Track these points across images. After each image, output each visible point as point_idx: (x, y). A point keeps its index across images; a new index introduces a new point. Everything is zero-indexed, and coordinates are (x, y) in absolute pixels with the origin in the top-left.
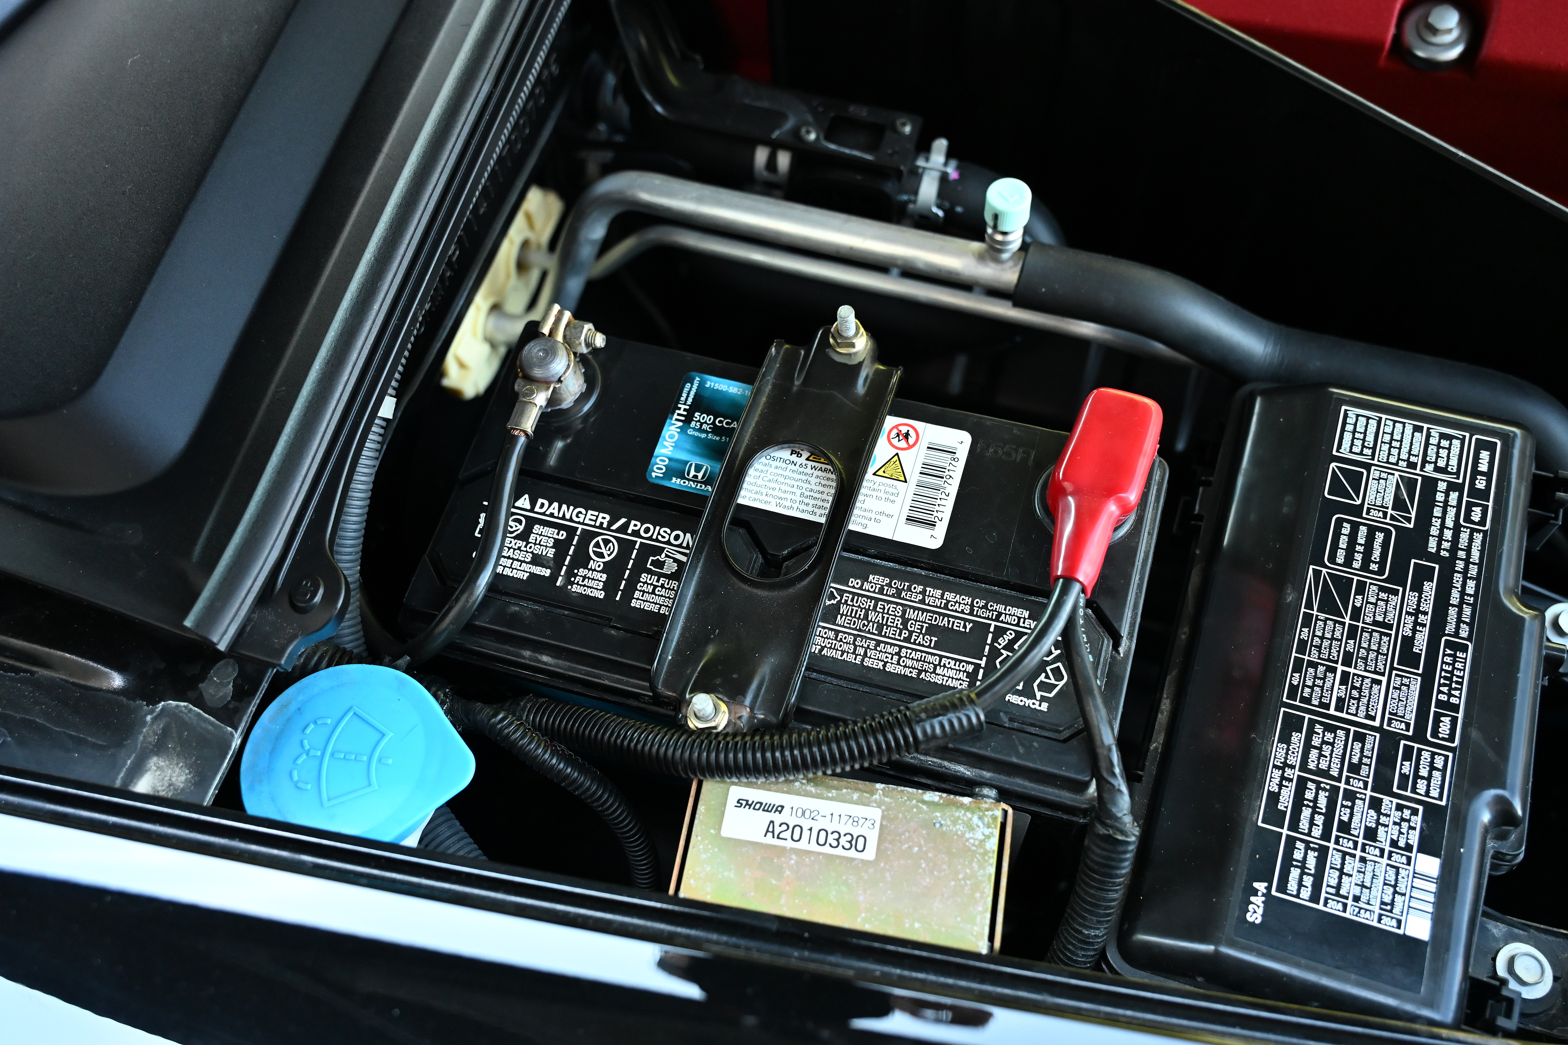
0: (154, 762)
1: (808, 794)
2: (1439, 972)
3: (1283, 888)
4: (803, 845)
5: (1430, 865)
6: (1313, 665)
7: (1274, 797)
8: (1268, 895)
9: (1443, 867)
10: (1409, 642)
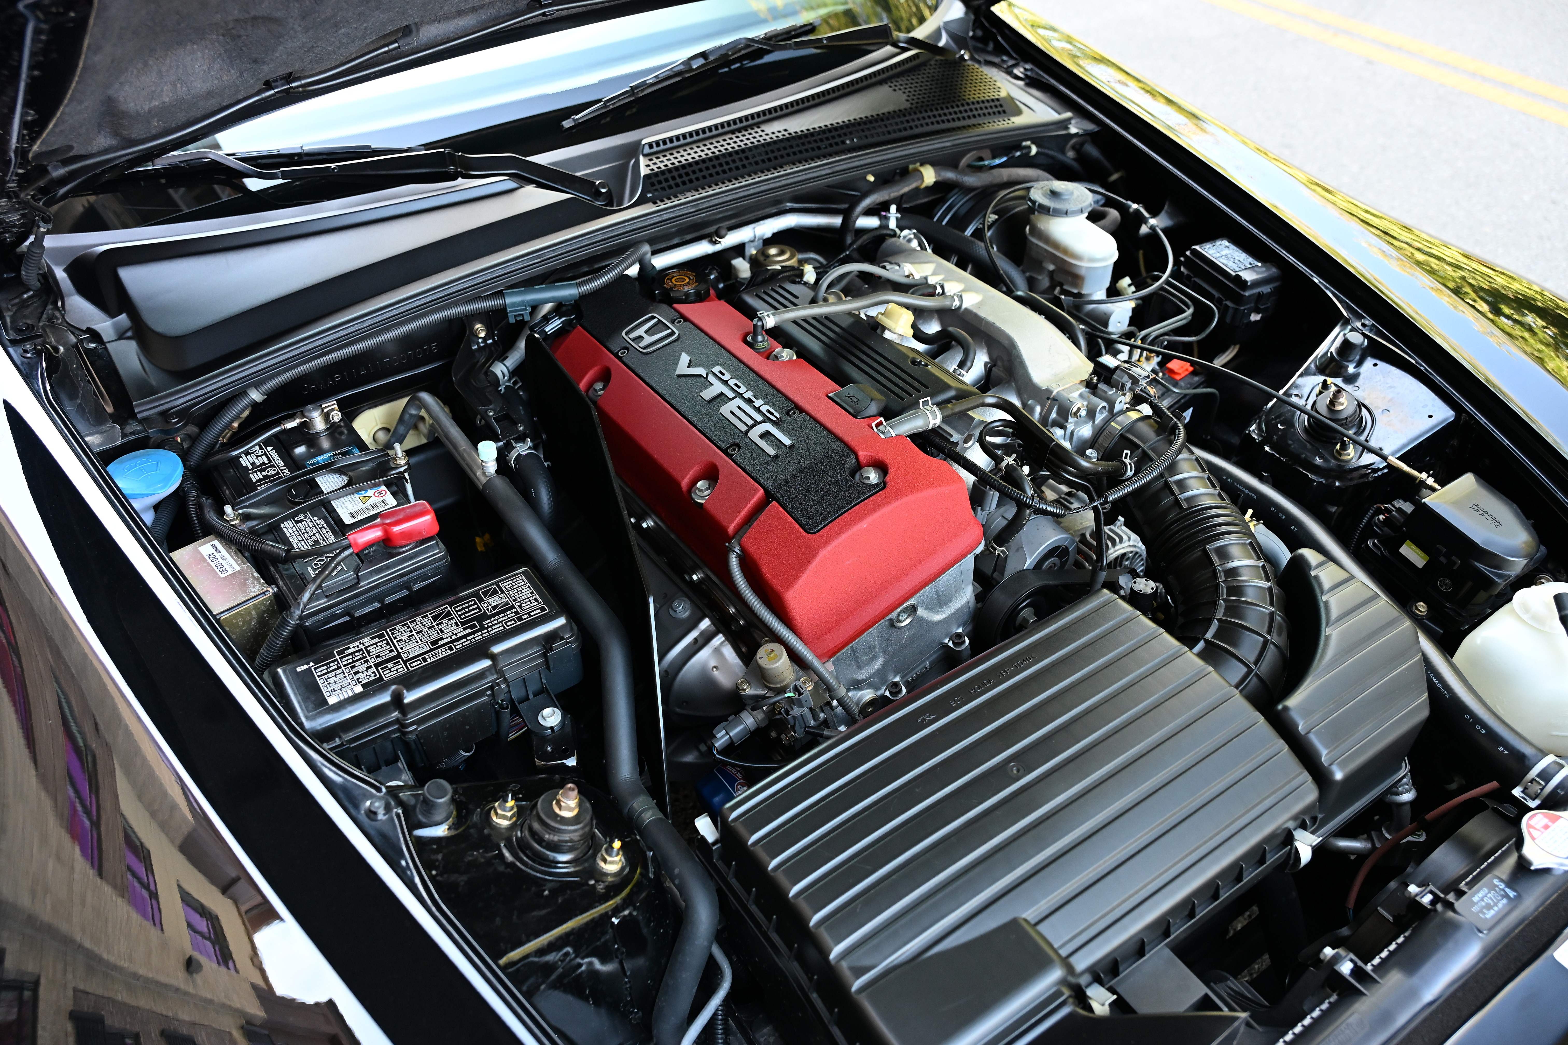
0: (98, 436)
1: (230, 554)
2: (321, 714)
3: (315, 669)
4: (212, 563)
5: (359, 689)
6: (409, 627)
7: (349, 648)
8: (310, 668)
9: (361, 693)
10: (442, 639)
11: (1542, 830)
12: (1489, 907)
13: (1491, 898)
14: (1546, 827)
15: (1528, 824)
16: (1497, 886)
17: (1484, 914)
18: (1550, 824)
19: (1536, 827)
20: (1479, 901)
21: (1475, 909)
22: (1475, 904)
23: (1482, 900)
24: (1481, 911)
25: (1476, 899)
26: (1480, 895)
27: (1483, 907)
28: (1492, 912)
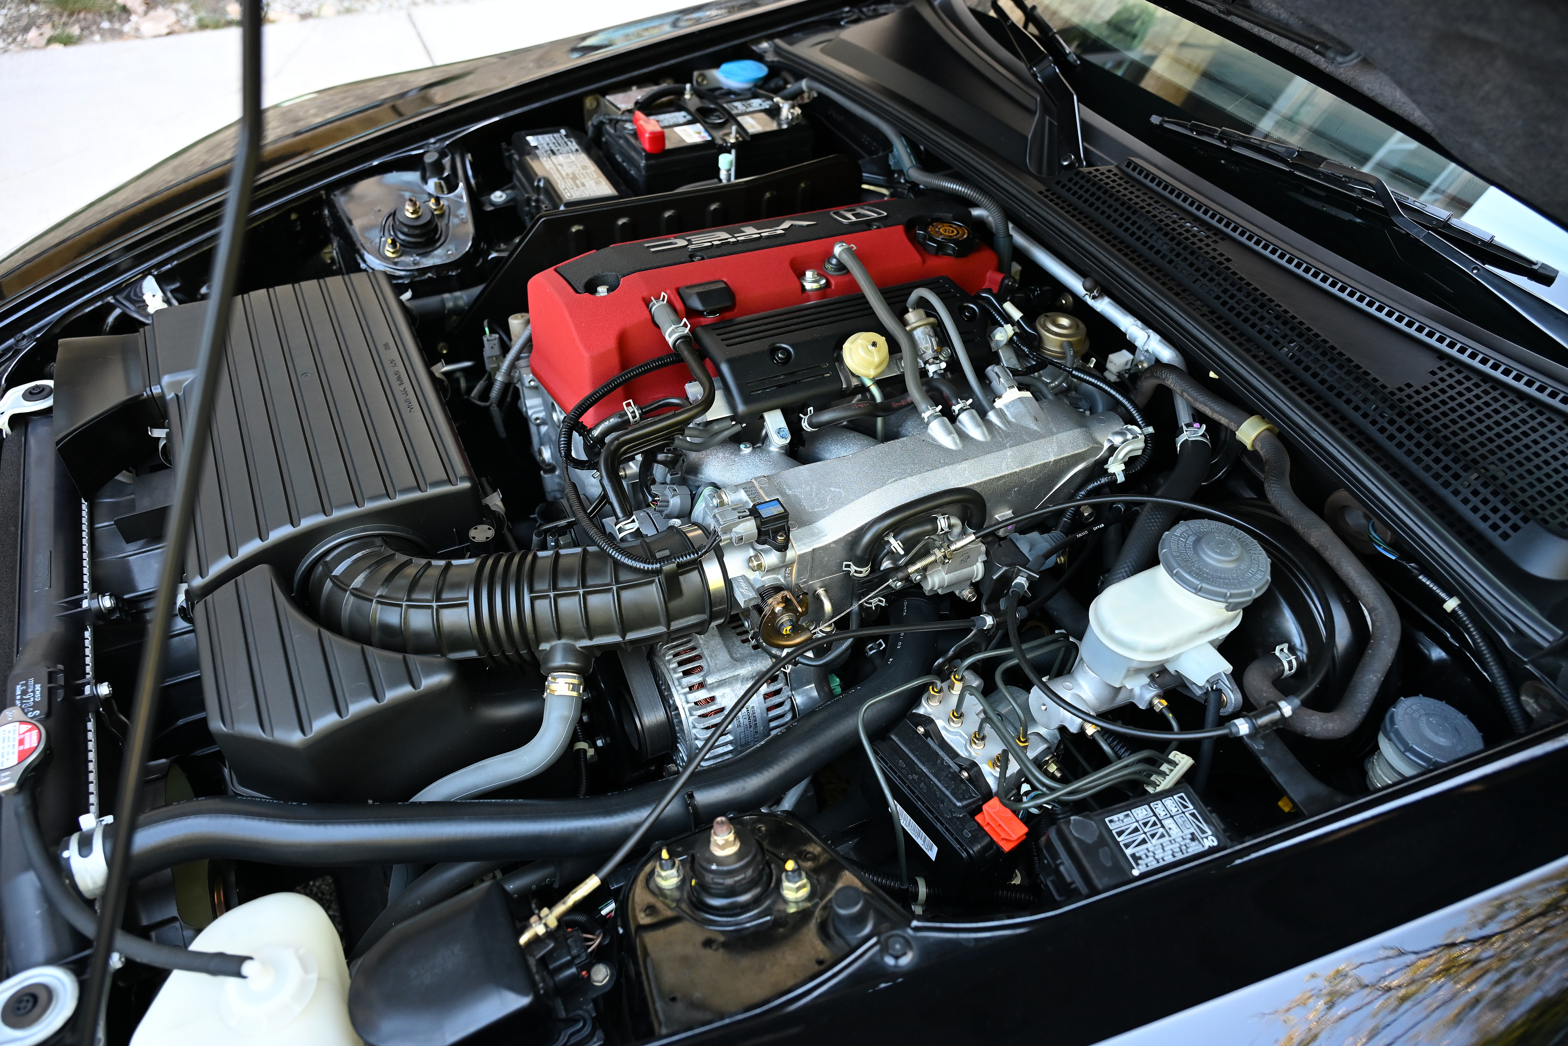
11: (22, 736)
12: (24, 692)
13: (29, 699)
14: (21, 742)
15: (38, 729)
16: (33, 711)
17: (22, 685)
18: (21, 748)
19: (28, 733)
20: (34, 688)
21: (31, 681)
22: (35, 683)
23: (33, 692)
24: (26, 684)
25: (38, 687)
26: (38, 693)
27: (27, 688)
28: (18, 692)
